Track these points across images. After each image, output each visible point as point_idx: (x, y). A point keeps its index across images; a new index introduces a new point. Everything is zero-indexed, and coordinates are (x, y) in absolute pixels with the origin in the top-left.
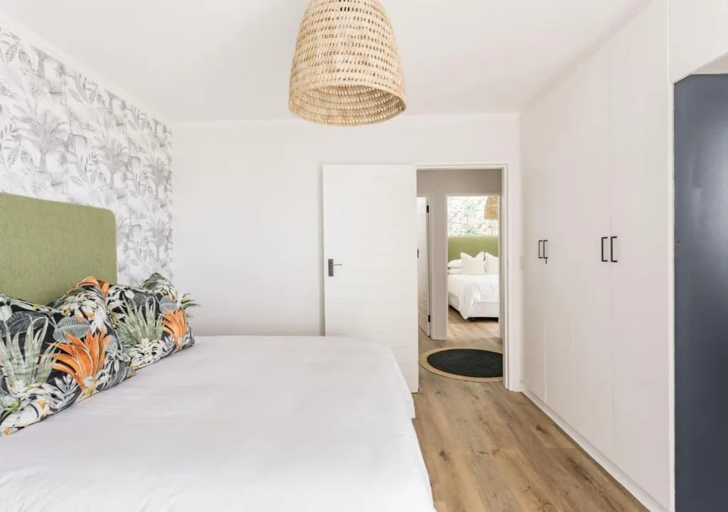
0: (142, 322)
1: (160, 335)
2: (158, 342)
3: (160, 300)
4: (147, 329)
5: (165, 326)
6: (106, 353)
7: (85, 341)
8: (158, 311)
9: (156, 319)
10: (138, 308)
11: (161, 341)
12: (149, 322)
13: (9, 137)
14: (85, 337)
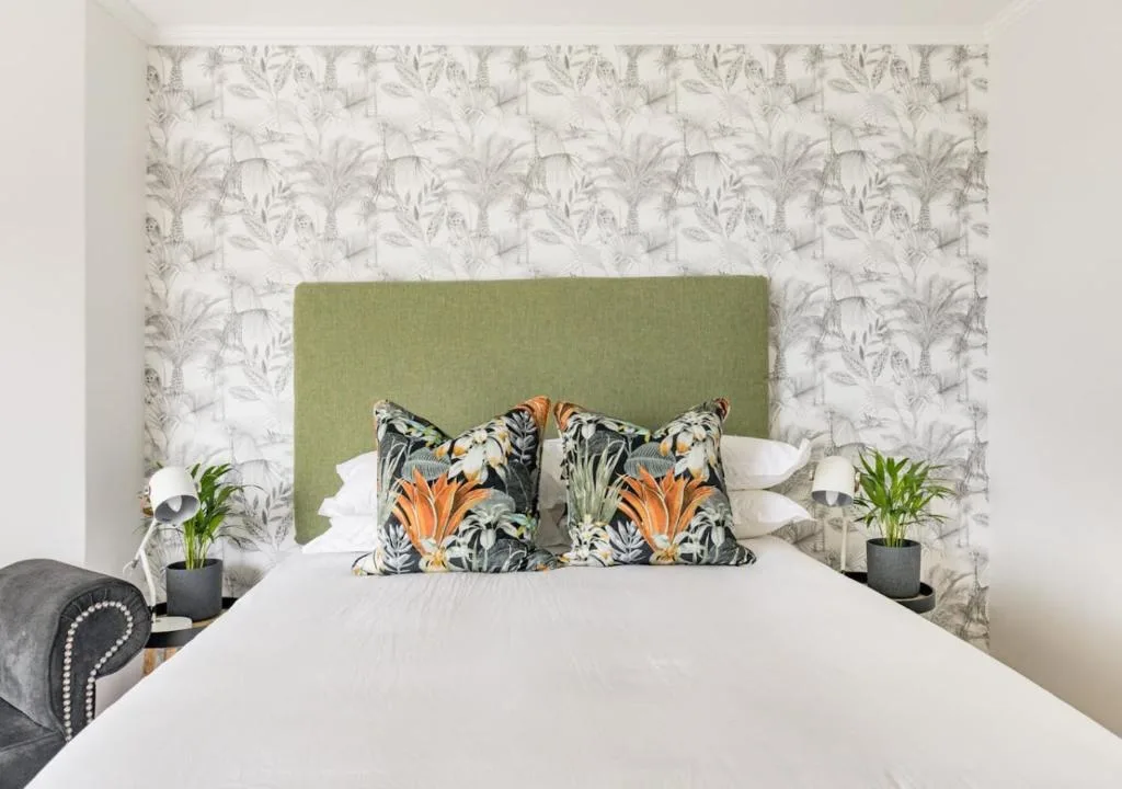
0: (590, 483)
1: (609, 515)
2: (603, 528)
3: (633, 449)
4: (593, 499)
5: (624, 501)
6: (469, 513)
7: (434, 486)
8: (620, 468)
9: (611, 482)
10: (589, 458)
11: (608, 527)
12: (599, 485)
13: (581, 196)
14: (435, 481)
